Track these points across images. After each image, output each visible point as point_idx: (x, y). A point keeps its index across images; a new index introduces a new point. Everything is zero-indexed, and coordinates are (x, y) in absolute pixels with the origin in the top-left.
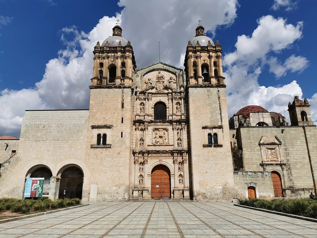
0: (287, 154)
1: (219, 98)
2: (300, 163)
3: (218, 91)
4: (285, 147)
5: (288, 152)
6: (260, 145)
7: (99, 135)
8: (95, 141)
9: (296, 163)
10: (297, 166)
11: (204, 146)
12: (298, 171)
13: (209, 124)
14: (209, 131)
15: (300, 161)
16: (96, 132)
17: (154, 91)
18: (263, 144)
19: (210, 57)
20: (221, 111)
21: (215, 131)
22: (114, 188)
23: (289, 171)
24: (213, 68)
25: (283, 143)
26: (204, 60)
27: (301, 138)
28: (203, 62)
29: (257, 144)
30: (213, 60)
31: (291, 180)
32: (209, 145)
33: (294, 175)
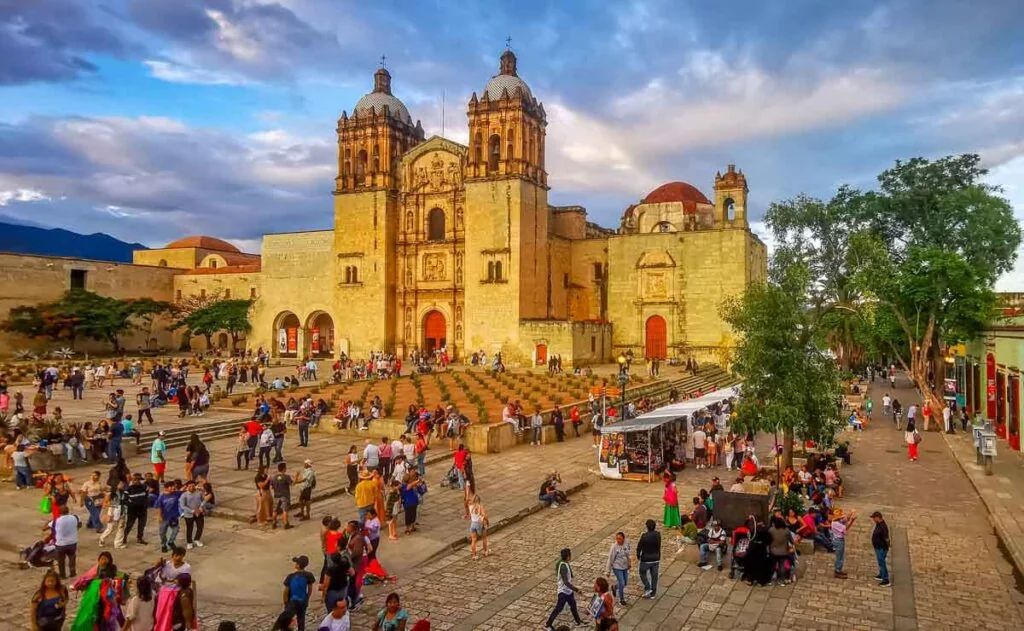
0: (684, 285)
1: (509, 199)
2: (704, 300)
3: (509, 187)
4: (681, 272)
5: (685, 280)
6: (638, 267)
7: (348, 268)
8: (343, 277)
9: (696, 302)
10: (698, 307)
11: (483, 282)
12: (699, 316)
13: (490, 247)
14: (490, 258)
15: (706, 297)
16: (344, 264)
17: (428, 189)
18: (643, 267)
19: (503, 121)
20: (509, 222)
21: (498, 257)
22: (369, 344)
23: (682, 316)
24: (507, 143)
25: (678, 263)
26: (494, 129)
27: (714, 254)
28: (491, 133)
29: (633, 266)
30: (508, 127)
31: (682, 331)
32: (489, 281)
33: (689, 323)
